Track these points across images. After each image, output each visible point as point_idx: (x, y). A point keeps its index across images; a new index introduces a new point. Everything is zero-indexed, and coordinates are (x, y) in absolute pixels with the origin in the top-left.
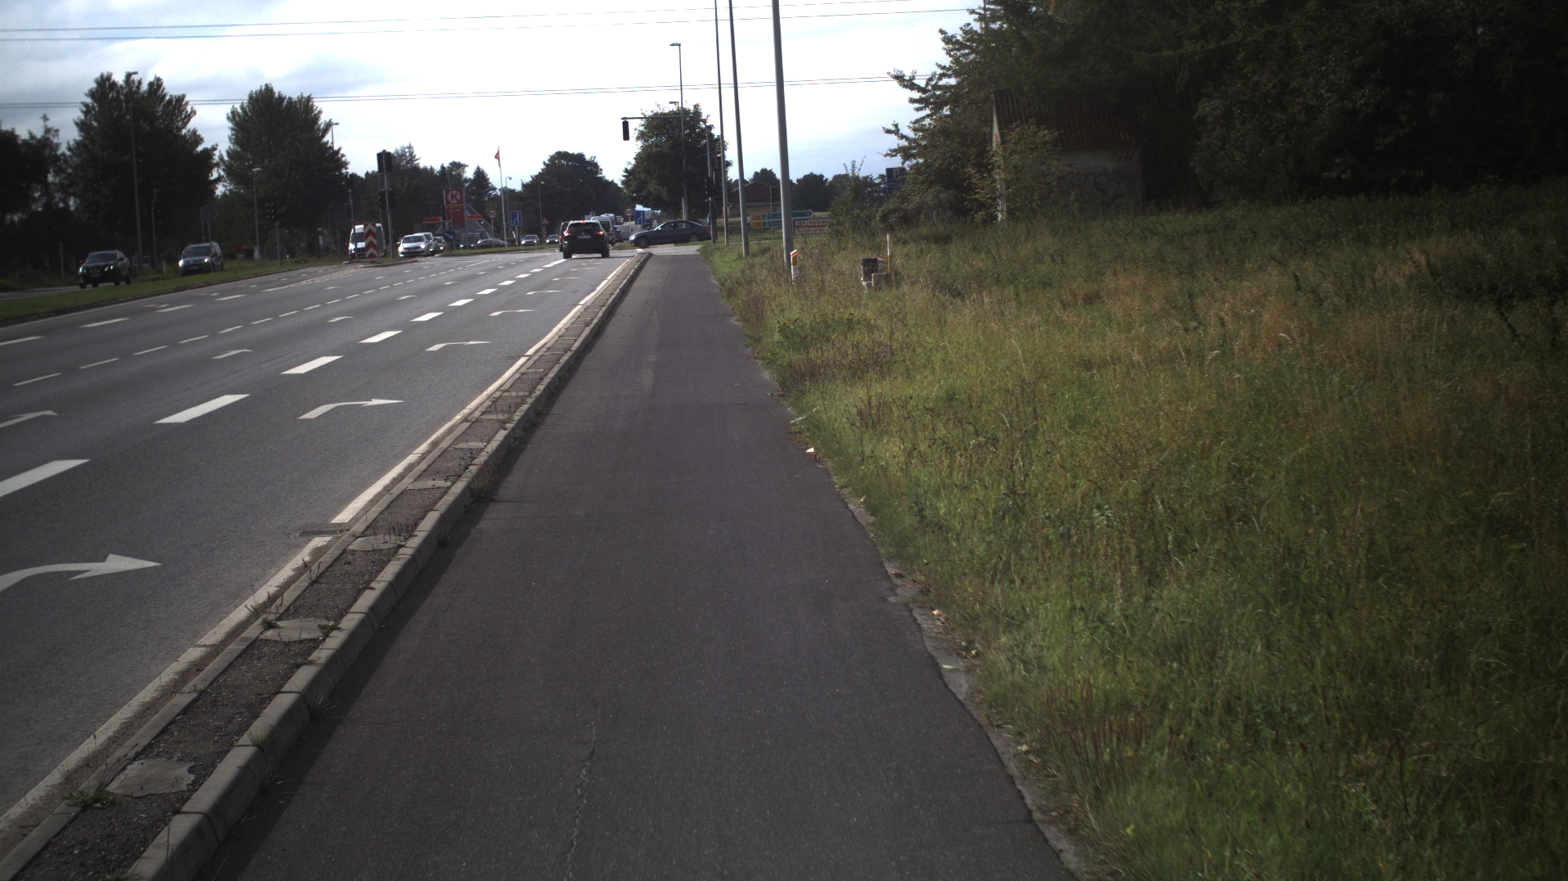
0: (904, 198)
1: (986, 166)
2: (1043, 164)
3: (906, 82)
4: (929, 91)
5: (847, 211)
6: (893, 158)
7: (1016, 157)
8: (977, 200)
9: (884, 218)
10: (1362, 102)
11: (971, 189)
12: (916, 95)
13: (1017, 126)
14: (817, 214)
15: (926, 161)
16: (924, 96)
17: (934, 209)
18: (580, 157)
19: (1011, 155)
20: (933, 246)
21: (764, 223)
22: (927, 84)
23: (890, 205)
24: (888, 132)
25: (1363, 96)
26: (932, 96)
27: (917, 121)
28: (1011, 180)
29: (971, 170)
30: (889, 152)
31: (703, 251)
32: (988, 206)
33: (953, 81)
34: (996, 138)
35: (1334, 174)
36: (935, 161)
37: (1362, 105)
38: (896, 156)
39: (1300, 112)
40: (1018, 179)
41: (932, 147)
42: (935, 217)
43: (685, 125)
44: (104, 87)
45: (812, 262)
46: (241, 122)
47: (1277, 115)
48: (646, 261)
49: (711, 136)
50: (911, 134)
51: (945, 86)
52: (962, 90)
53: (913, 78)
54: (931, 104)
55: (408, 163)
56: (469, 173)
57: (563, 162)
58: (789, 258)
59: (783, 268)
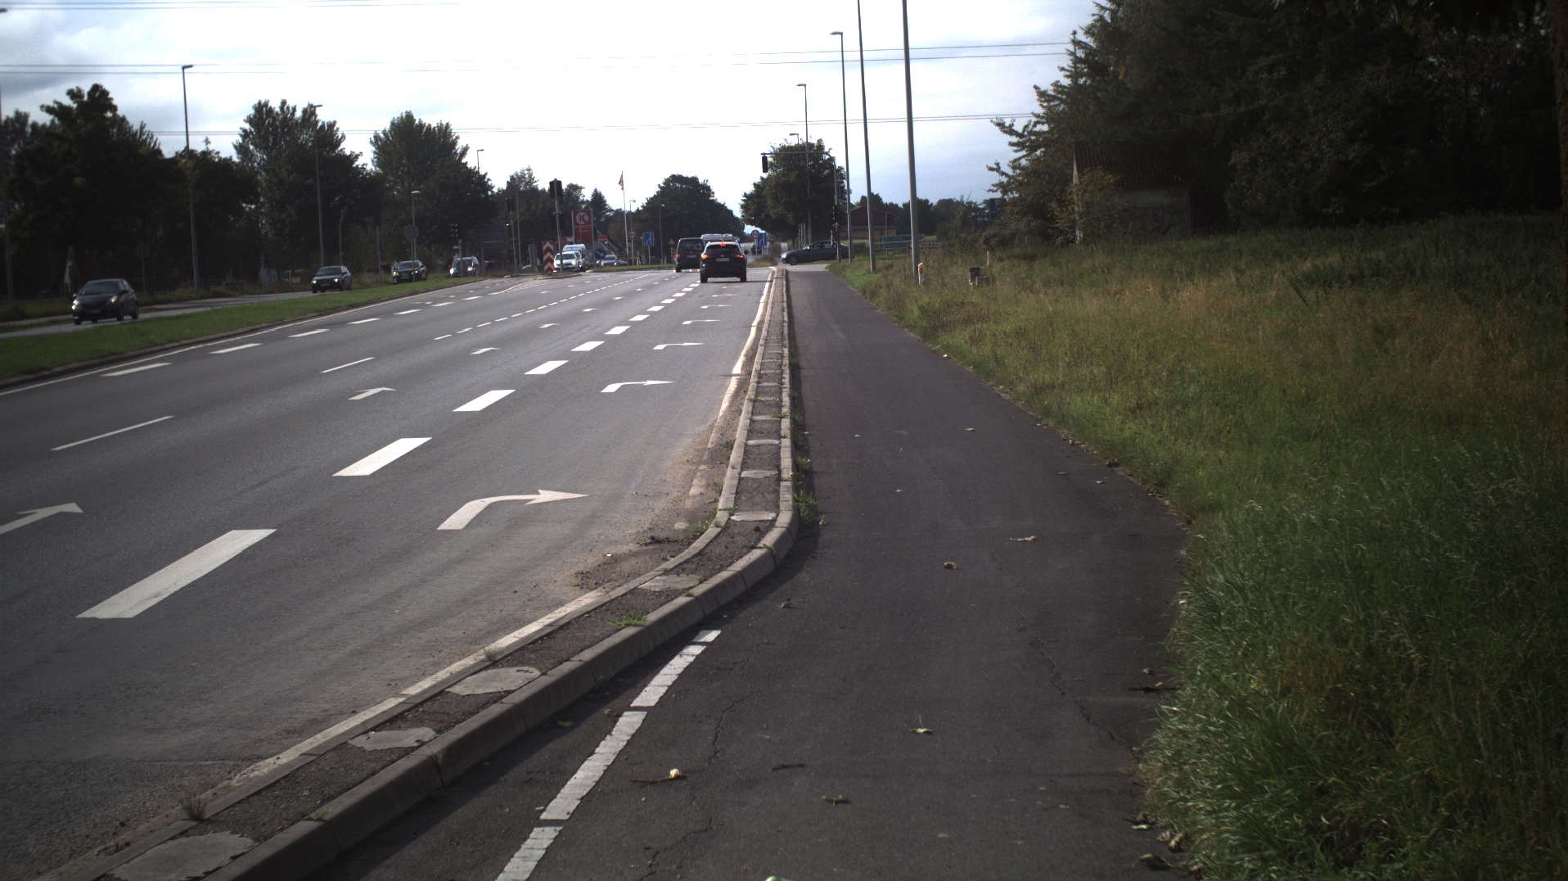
0: (1003, 225)
1: (1065, 201)
2: (1107, 200)
3: (1006, 129)
4: (1025, 136)
5: (957, 235)
7: (1087, 195)
8: (1057, 228)
9: (987, 241)
10: (1353, 156)
11: (1053, 219)
12: (1015, 139)
13: (1088, 172)
14: (927, 237)
15: (1020, 196)
16: (1021, 140)
17: (1025, 235)
18: (694, 180)
19: (1084, 193)
20: (1023, 262)
21: (881, 246)
22: (1024, 130)
23: (990, 231)
24: (991, 169)
25: (1354, 151)
26: (1028, 141)
27: (1015, 161)
28: (1083, 213)
29: (1054, 205)
30: (992, 188)
31: (830, 268)
32: (1068, 233)
33: (1045, 128)
34: (1075, 178)
35: (1331, 210)
36: (1028, 196)
37: (1352, 158)
38: (996, 191)
39: (1307, 162)
40: (1089, 212)
41: (1026, 184)
42: (1026, 241)
43: (810, 156)
44: (262, 113)
45: (933, 271)
46: (383, 146)
47: (1290, 164)
48: (787, 275)
49: (833, 167)
50: (1010, 172)
51: (1039, 132)
52: (1053, 135)
53: (1013, 125)
54: (1027, 147)
55: (527, 184)
56: (587, 195)
57: (678, 185)
58: (916, 268)
59: (911, 276)
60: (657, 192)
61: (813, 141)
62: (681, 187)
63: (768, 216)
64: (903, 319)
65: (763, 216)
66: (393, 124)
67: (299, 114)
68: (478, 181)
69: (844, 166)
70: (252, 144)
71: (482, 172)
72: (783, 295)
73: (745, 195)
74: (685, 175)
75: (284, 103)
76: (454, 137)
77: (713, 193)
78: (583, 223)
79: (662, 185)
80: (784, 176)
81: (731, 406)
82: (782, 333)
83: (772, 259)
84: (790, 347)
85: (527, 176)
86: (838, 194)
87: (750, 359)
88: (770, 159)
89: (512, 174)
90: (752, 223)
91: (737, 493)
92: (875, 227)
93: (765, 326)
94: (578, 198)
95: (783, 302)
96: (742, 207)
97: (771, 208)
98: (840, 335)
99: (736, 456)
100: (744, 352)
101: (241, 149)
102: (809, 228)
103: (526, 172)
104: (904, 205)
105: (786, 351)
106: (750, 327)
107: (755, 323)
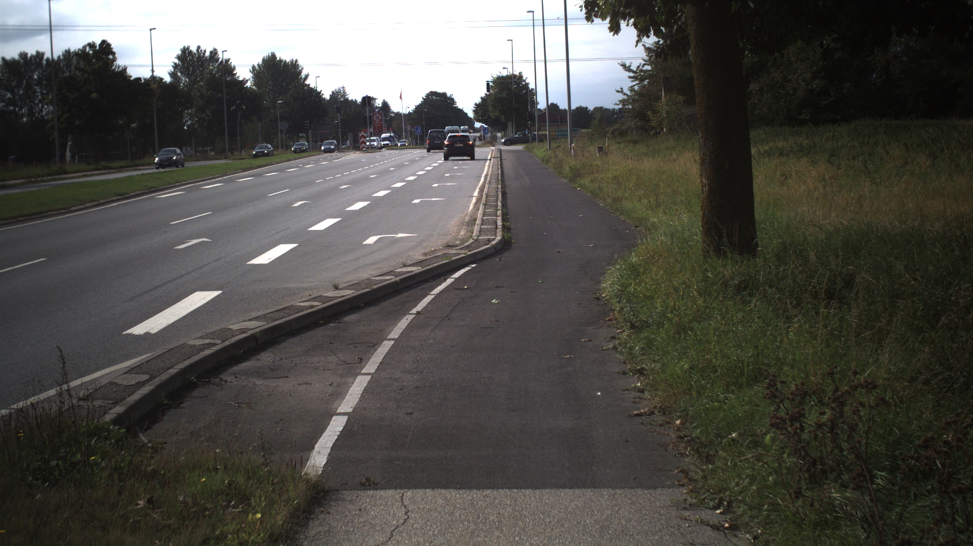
2: (679, 110)
3: (627, 68)
4: (638, 73)
7: (669, 107)
8: (651, 126)
9: (613, 133)
10: (815, 86)
11: (648, 121)
12: (632, 74)
13: (670, 94)
14: (583, 130)
15: (632, 108)
16: (635, 75)
17: (634, 129)
18: (444, 95)
19: (668, 104)
20: (630, 145)
21: (556, 135)
22: (637, 70)
23: (615, 127)
24: (618, 91)
25: (816, 83)
26: (639, 75)
27: (632, 87)
29: (649, 113)
30: (617, 103)
31: (526, 148)
33: (648, 68)
34: (663, 97)
35: (803, 117)
36: (637, 107)
37: (815, 88)
38: (619, 104)
39: (790, 90)
40: (669, 117)
41: (636, 100)
42: (634, 133)
43: (514, 82)
44: (185, 54)
45: (579, 148)
46: (257, 72)
47: (781, 91)
48: (500, 151)
49: (528, 88)
50: (629, 93)
51: (646, 70)
52: (654, 72)
53: (630, 66)
54: (639, 79)
55: (342, 96)
56: (378, 103)
57: (434, 98)
58: (571, 147)
59: (568, 151)
60: (422, 102)
61: (517, 73)
62: (436, 99)
63: (489, 117)
64: (561, 173)
65: (486, 117)
66: (263, 60)
67: (207, 54)
68: (315, 94)
69: (534, 87)
70: (180, 72)
71: (319, 90)
72: (498, 162)
73: (476, 104)
74: (438, 92)
75: (199, 47)
76: (300, 69)
77: (456, 102)
78: (378, 120)
79: (424, 97)
80: (499, 94)
81: (474, 208)
82: (498, 178)
83: (493, 142)
84: (502, 185)
85: (342, 92)
86: (531, 104)
87: (482, 190)
88: (491, 84)
89: (333, 90)
90: (479, 121)
91: (480, 232)
92: (551, 124)
93: (489, 176)
94: (373, 105)
95: (498, 165)
96: (474, 111)
97: (492, 112)
98: (528, 180)
99: (478, 222)
100: (478, 187)
101: (173, 75)
102: (514, 124)
103: (341, 89)
105: (500, 186)
106: (481, 177)
107: (483, 175)
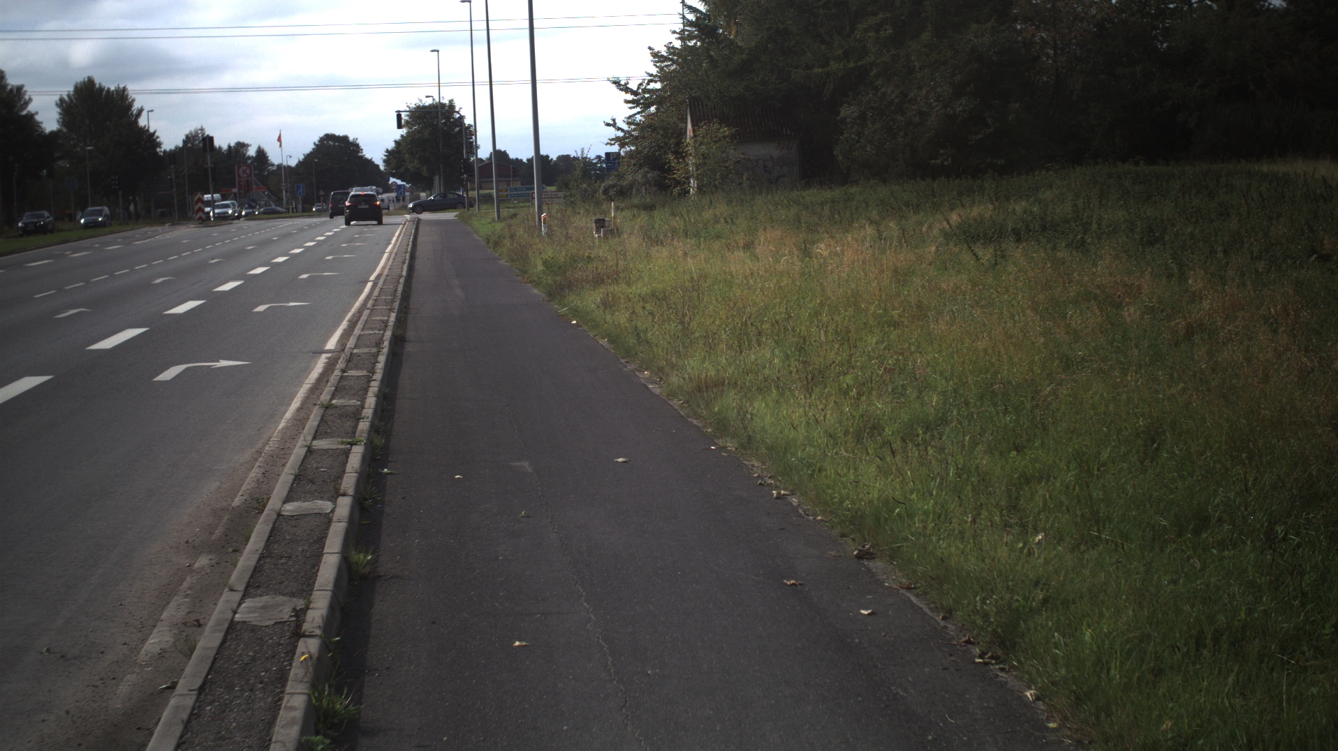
0: (621, 177)
1: (681, 153)
2: (723, 152)
3: (622, 86)
4: (639, 93)
5: (578, 186)
6: (613, 146)
7: (704, 147)
8: (674, 179)
9: (606, 191)
10: (960, 109)
11: (670, 170)
12: (630, 97)
13: (704, 124)
14: (548, 188)
15: (637, 149)
16: (636, 98)
17: (643, 185)
18: (345, 138)
19: (700, 145)
20: (642, 212)
21: (507, 195)
22: (638, 88)
23: (610, 181)
24: (608, 125)
25: (961, 105)
26: (642, 98)
27: (630, 117)
28: (700, 165)
29: (671, 157)
30: (609, 142)
31: (461, 216)
32: (683, 183)
33: (658, 86)
34: (690, 132)
35: (939, 161)
36: (644, 148)
37: (960, 112)
38: (614, 144)
39: (915, 115)
40: (705, 164)
41: (641, 138)
42: (643, 191)
43: (442, 115)
45: (556, 222)
46: (68, 108)
47: (899, 118)
48: (418, 223)
49: (463, 124)
50: (625, 127)
51: (652, 90)
52: (665, 93)
53: (628, 83)
54: (641, 104)
56: (252, 151)
57: (331, 143)
58: (540, 219)
59: (535, 226)
60: (313, 149)
61: (446, 101)
62: (334, 145)
63: (407, 170)
64: (525, 272)
65: (402, 170)
66: (76, 87)
68: (150, 140)
69: (472, 123)
73: (387, 151)
74: (337, 134)
76: (130, 100)
77: (362, 150)
78: (246, 176)
79: (317, 143)
80: (418, 133)
84: (399, 312)
85: (206, 135)
86: (467, 149)
87: (351, 327)
88: (405, 117)
89: (187, 133)
90: (393, 175)
92: (500, 179)
94: (245, 155)
97: (409, 161)
102: (442, 180)
103: (199, 132)
104: (528, 160)
106: (366, 283)
